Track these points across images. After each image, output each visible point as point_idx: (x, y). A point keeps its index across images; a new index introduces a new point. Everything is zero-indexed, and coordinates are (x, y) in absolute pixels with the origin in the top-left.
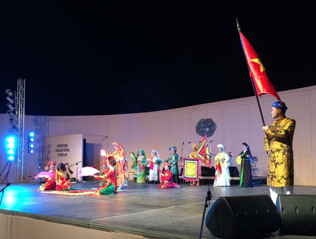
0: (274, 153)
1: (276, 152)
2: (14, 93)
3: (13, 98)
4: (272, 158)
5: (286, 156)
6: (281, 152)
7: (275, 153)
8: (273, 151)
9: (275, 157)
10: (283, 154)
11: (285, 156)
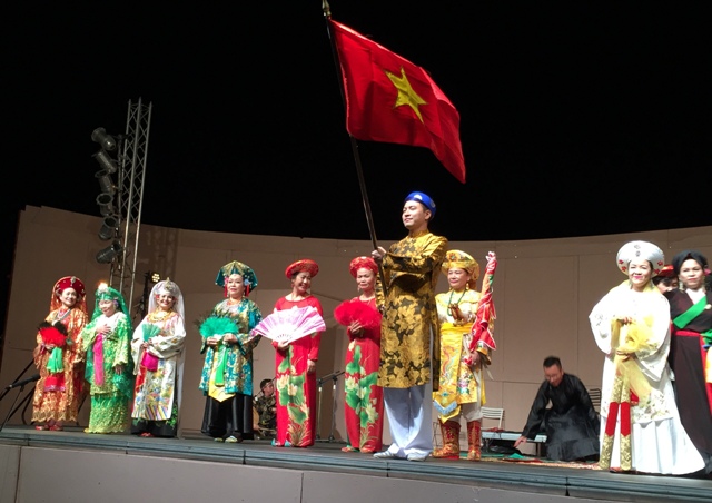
0: (396, 308)
1: (402, 306)
2: (117, 141)
3: (112, 155)
4: (391, 321)
5: (423, 316)
6: (411, 306)
7: (400, 309)
8: (395, 304)
9: (398, 318)
10: (416, 313)
11: (419, 317)
